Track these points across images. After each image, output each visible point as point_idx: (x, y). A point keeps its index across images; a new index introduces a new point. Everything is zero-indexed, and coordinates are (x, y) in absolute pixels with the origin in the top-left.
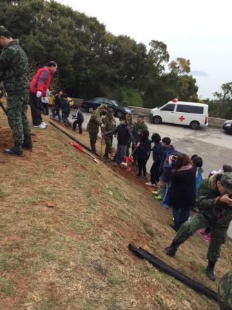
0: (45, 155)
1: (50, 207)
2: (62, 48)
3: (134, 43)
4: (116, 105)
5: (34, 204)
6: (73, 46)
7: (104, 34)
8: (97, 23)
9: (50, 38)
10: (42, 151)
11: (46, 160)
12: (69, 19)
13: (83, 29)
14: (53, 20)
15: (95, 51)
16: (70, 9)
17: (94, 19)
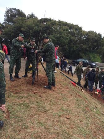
0: (61, 89)
1: (68, 119)
2: (63, 39)
3: (96, 33)
4: (88, 62)
5: (60, 116)
6: (68, 38)
7: (81, 31)
8: (78, 27)
9: (59, 35)
10: (59, 87)
11: (62, 92)
12: (66, 27)
13: (72, 30)
14: (60, 28)
15: (77, 39)
16: (67, 23)
17: (77, 26)
